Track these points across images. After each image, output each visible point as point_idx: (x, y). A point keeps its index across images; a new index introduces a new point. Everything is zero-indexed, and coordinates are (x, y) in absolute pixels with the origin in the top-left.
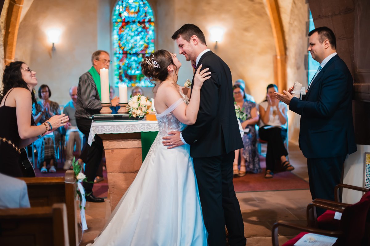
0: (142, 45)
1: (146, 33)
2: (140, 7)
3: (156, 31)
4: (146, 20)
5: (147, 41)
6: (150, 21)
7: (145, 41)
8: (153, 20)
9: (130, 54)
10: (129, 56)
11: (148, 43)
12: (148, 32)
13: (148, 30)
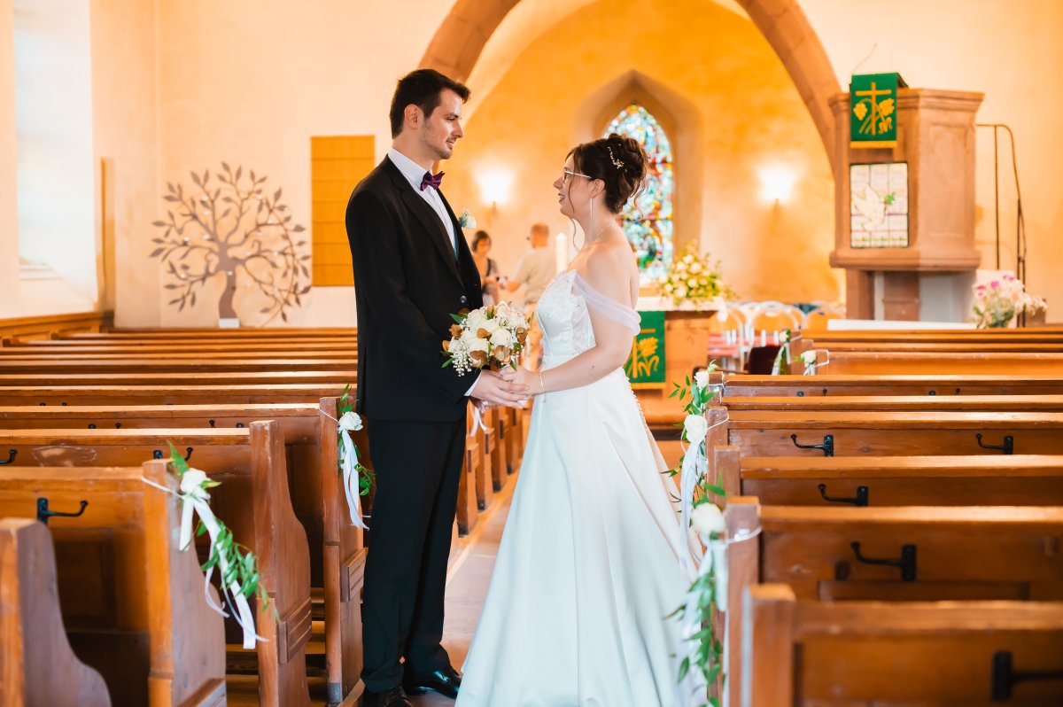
0: (649, 205)
1: (657, 183)
2: (647, 136)
3: (676, 179)
4: (659, 160)
5: (659, 197)
6: (664, 162)
7: (655, 198)
8: (670, 159)
9: (628, 220)
10: (626, 223)
11: (661, 202)
12: (660, 181)
13: (660, 177)
